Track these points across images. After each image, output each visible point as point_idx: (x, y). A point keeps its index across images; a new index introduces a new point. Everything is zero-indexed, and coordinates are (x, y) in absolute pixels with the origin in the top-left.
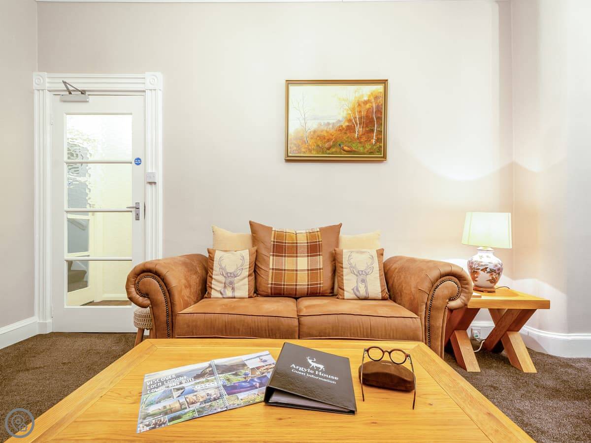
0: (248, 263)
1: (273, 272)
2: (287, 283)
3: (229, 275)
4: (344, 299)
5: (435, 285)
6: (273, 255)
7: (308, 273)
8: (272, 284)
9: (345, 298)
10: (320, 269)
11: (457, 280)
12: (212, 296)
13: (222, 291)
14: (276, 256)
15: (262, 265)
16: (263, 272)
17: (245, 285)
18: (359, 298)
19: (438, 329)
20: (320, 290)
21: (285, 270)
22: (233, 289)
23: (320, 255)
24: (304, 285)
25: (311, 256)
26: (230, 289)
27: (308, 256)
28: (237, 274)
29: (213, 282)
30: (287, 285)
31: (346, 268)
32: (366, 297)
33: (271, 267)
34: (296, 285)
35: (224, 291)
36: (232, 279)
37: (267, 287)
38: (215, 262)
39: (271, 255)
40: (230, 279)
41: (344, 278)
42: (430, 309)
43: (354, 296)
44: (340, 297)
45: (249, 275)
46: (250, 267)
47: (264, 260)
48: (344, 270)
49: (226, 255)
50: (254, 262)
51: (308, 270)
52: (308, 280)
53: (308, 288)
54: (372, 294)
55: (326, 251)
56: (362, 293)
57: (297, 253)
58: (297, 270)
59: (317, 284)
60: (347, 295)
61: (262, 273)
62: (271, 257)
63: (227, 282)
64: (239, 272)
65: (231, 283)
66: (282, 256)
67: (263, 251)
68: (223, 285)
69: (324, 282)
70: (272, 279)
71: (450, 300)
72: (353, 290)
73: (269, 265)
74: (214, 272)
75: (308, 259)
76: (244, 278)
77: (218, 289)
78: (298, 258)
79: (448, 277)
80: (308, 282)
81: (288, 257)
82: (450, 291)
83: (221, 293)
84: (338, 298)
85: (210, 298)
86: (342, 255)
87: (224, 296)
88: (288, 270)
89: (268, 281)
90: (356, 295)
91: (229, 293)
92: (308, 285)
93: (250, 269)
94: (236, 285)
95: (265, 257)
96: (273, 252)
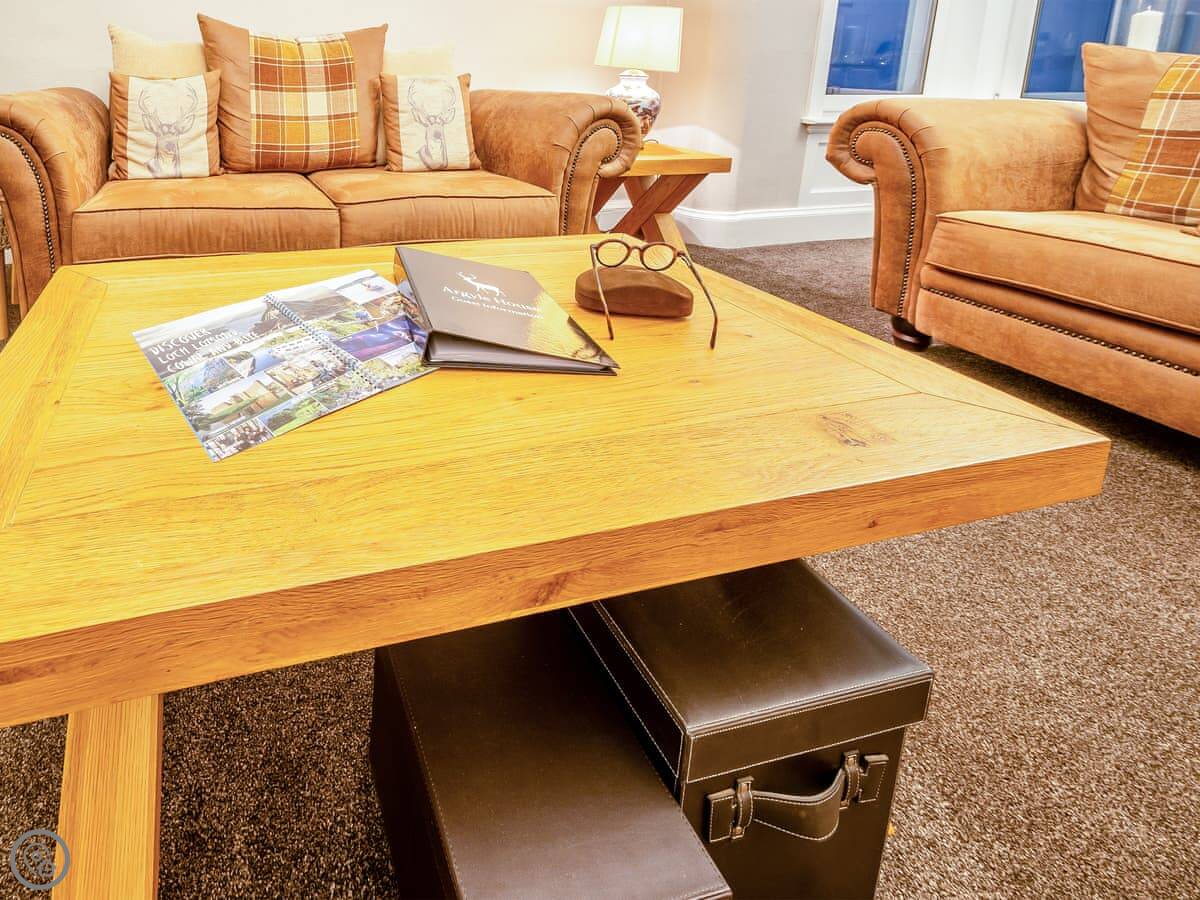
0: (206, 105)
1: (258, 124)
2: (289, 144)
3: (165, 129)
4: (401, 171)
5: (582, 135)
6: (257, 88)
7: (330, 124)
8: (258, 147)
9: (404, 169)
10: (353, 115)
11: (617, 127)
12: (129, 177)
13: (152, 164)
14: (263, 89)
15: (233, 108)
16: (236, 122)
17: (202, 149)
18: (428, 167)
19: (581, 214)
20: (353, 155)
21: (283, 118)
22: (176, 159)
23: (351, 86)
24: (321, 147)
25: (334, 89)
26: (169, 159)
27: (328, 89)
28: (183, 128)
29: (129, 144)
30: (290, 148)
31: (403, 112)
32: (442, 165)
33: (254, 111)
34: (308, 148)
35: (157, 164)
36: (173, 138)
37: (249, 154)
38: (129, 102)
39: (251, 87)
40: (167, 139)
41: (402, 130)
42: (571, 179)
43: (422, 164)
44: (394, 168)
45: (209, 130)
46: (209, 113)
47: (238, 97)
48: (400, 115)
49: (153, 87)
50: (216, 103)
51: (330, 117)
52: (331, 137)
53: (331, 153)
54: (453, 162)
55: (363, 77)
56: (436, 159)
57: (304, 83)
58: (306, 118)
59: (348, 145)
60: (407, 164)
61: (234, 124)
62: (253, 92)
63: (163, 144)
64: (186, 123)
65: (171, 146)
66: (275, 90)
67: (235, 80)
68: (154, 151)
69: (361, 141)
70: (258, 136)
71: (603, 162)
72: (419, 152)
73: (249, 107)
74: (130, 125)
75: (328, 95)
76: (199, 136)
77: (142, 160)
78: (308, 93)
79: (603, 121)
80: (331, 141)
81: (288, 90)
82: (606, 146)
83: (149, 168)
84: (388, 170)
85: (126, 179)
86: (395, 87)
87: (159, 175)
88: (290, 118)
89: (250, 140)
90: (425, 163)
91: (167, 168)
92: (331, 146)
93: (210, 116)
94: (183, 151)
95: (241, 93)
96: (256, 81)
